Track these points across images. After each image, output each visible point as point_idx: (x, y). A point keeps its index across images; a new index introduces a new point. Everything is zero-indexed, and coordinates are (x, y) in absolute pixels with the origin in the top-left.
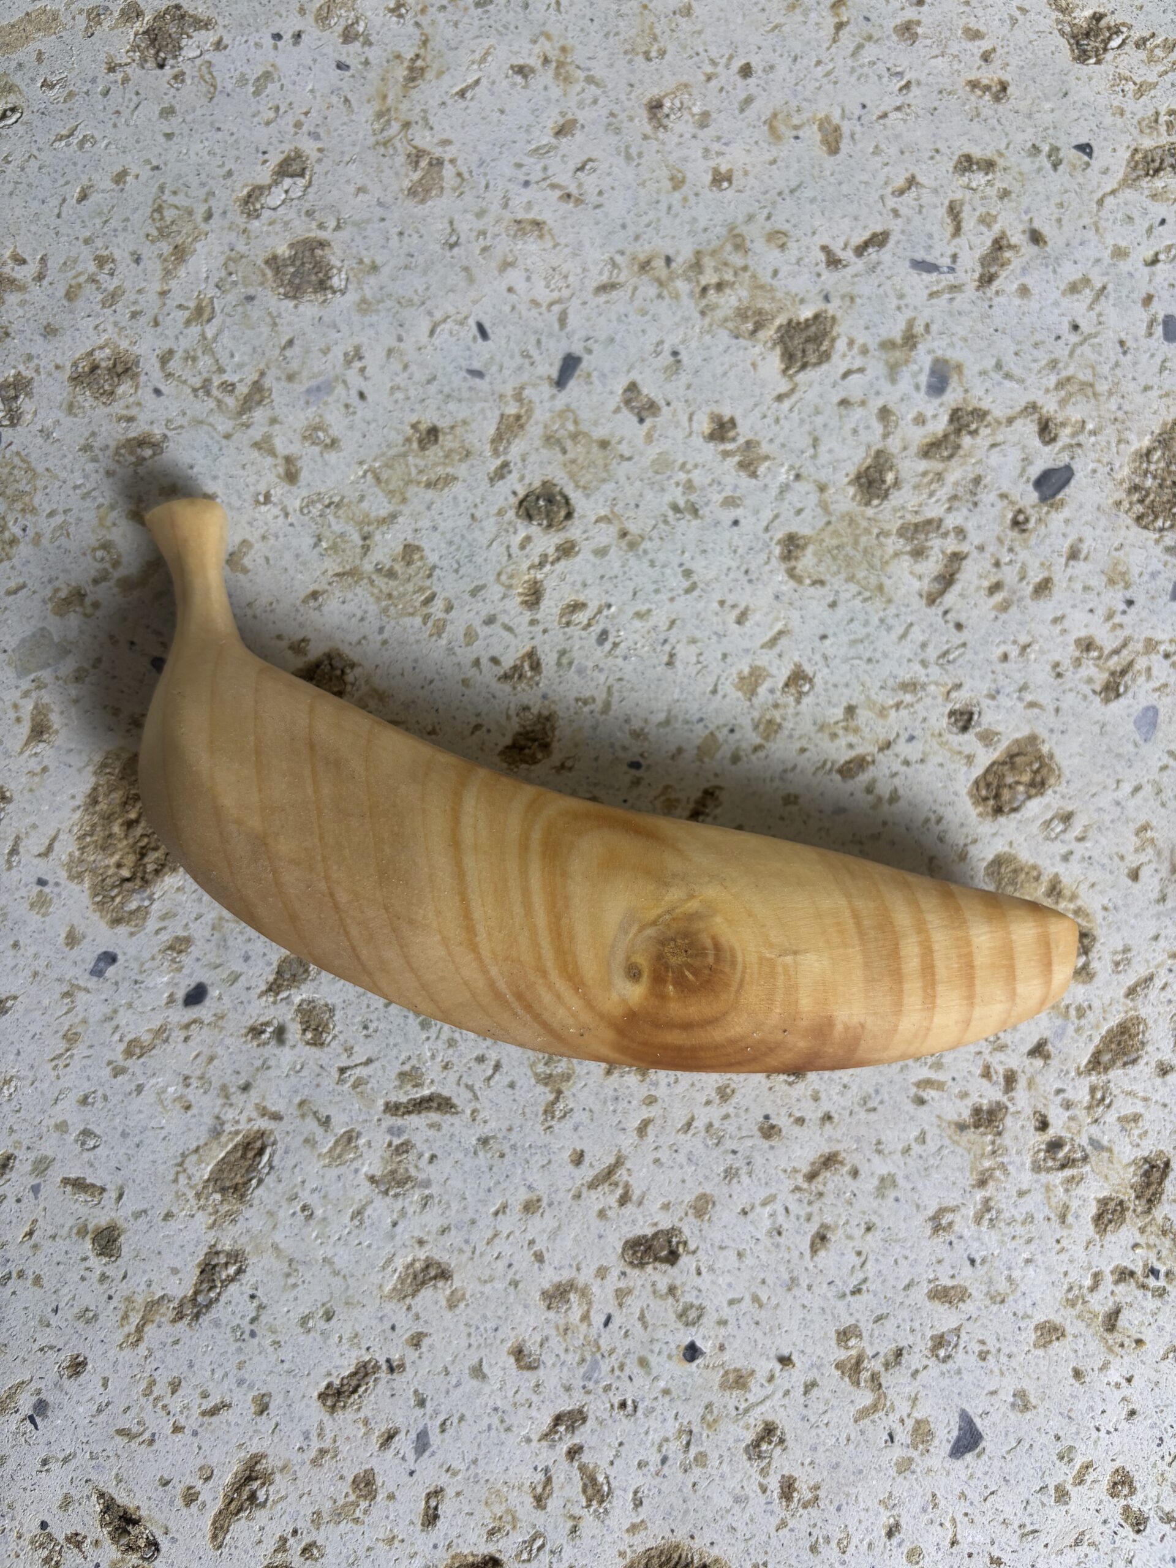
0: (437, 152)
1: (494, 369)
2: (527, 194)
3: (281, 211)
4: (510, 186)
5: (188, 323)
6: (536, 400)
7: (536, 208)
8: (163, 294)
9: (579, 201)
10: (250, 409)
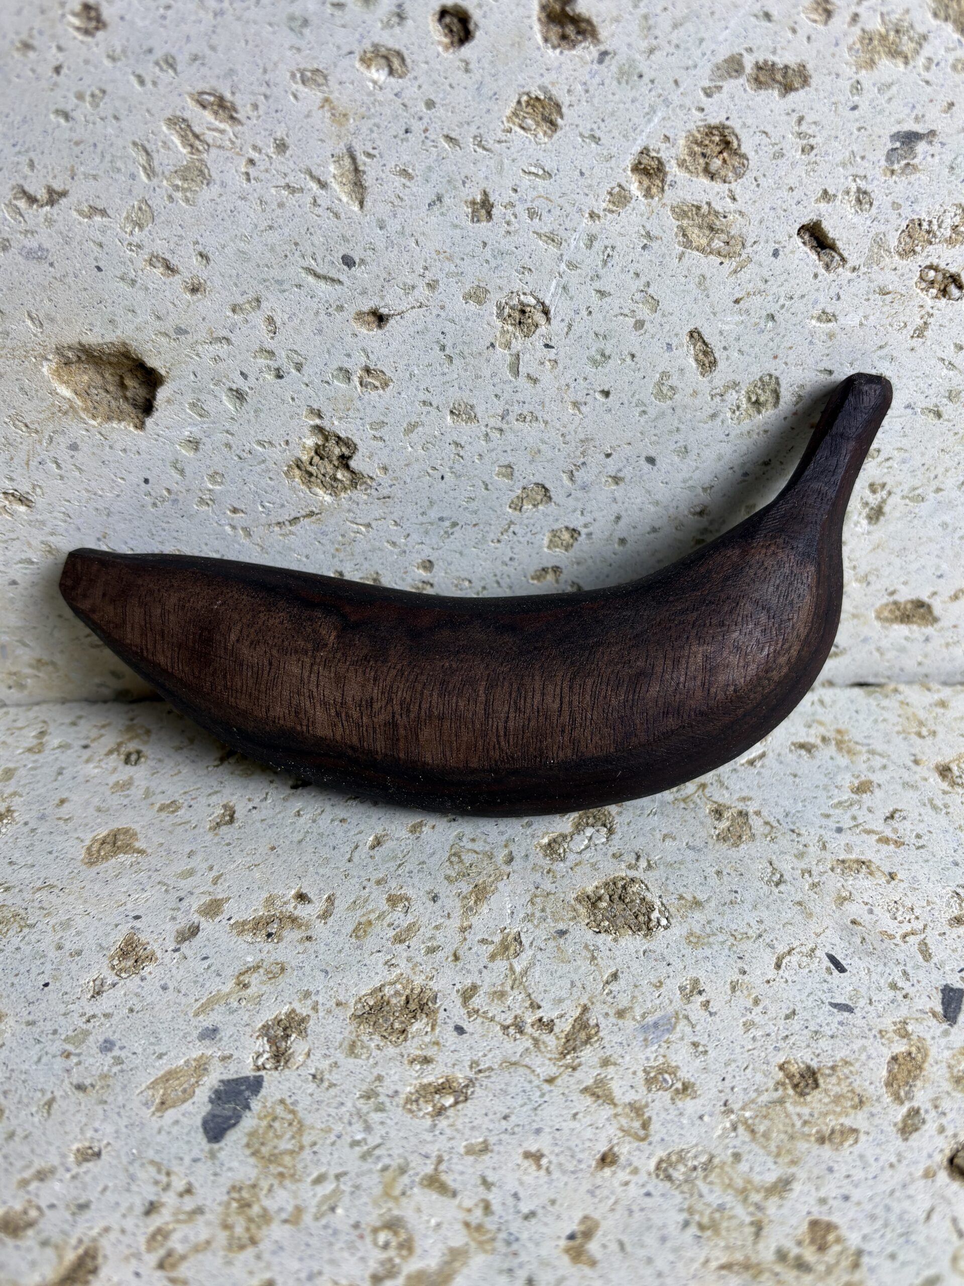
0: (741, 806)
1: (862, 1002)
2: (843, 839)
3: (587, 855)
4: (823, 832)
5: (493, 957)
6: (928, 1037)
7: (857, 850)
8: (463, 930)
9: (898, 844)
10: (574, 1049)
